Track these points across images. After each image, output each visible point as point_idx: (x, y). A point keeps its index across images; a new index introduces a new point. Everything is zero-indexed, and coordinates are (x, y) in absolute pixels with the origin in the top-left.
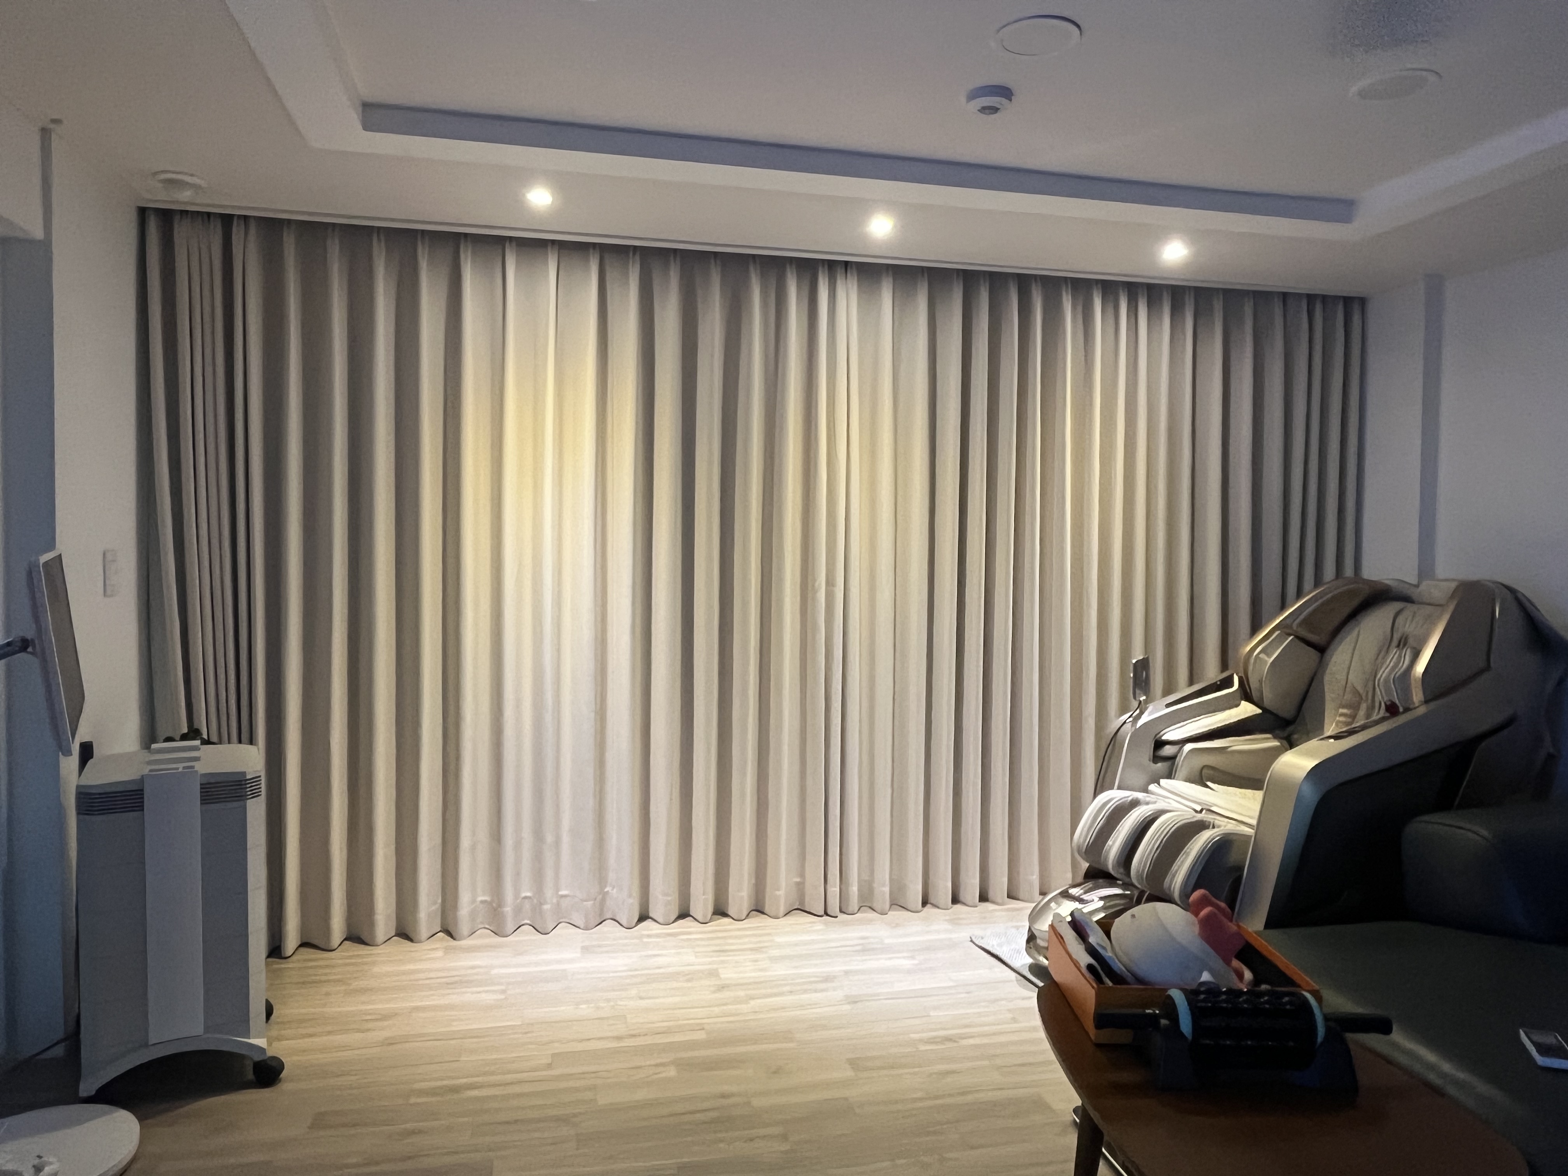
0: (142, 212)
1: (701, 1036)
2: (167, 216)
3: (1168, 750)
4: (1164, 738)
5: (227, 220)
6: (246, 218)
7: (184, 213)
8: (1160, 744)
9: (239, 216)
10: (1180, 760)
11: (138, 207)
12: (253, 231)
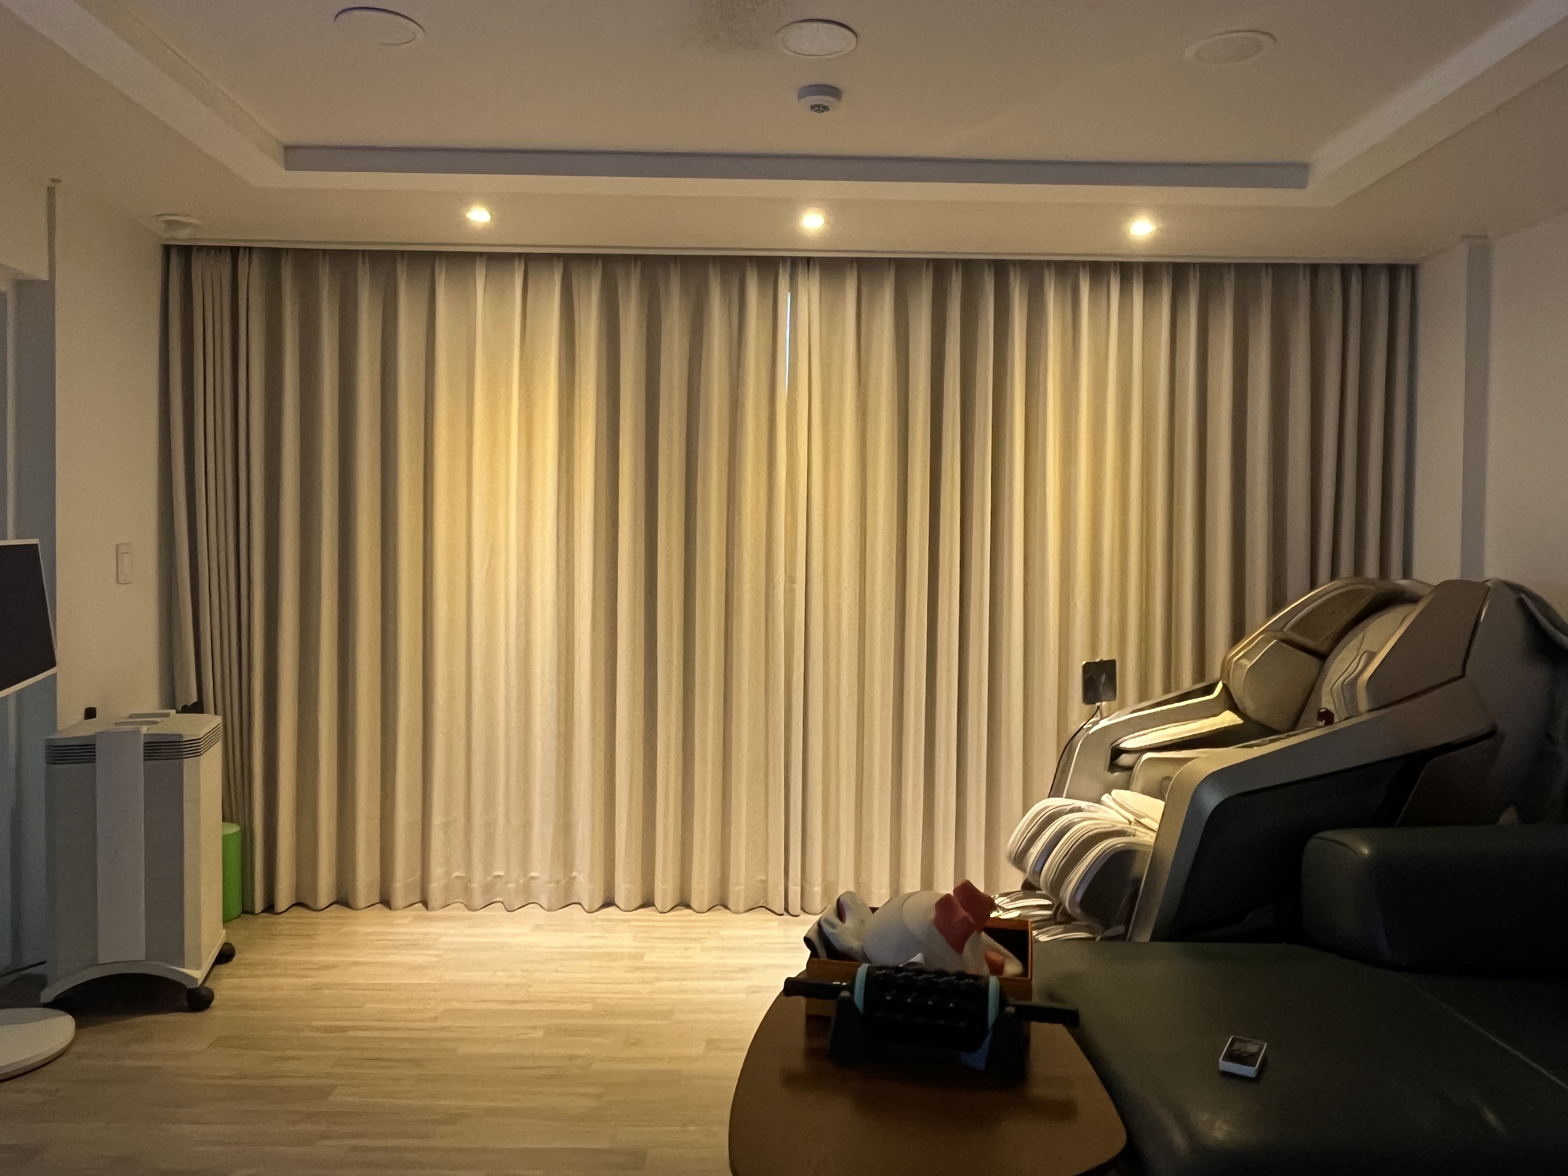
0: (167, 249)
1: (588, 1007)
2: (187, 252)
3: (1125, 759)
4: (1121, 746)
5: (235, 251)
6: (250, 249)
7: (201, 248)
8: (1117, 752)
9: (245, 248)
10: (1137, 769)
11: (163, 245)
12: (255, 260)
